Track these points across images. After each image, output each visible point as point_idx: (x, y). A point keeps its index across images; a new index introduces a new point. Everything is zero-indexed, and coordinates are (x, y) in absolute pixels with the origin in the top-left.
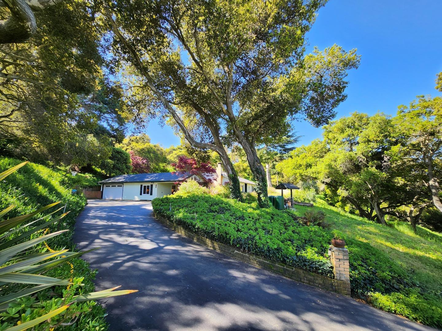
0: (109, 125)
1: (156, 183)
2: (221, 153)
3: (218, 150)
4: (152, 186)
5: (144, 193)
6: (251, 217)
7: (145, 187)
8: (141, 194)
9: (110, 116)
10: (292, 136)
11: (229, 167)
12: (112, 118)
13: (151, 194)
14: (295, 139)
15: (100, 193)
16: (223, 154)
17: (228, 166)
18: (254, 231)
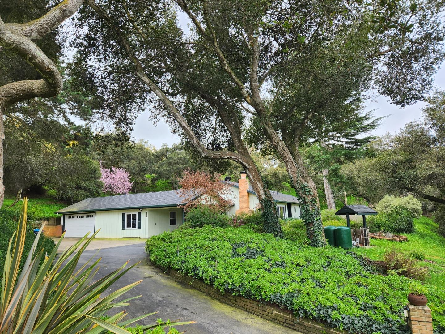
0: (67, 120)
1: (147, 210)
2: (245, 164)
3: (241, 159)
4: (140, 214)
5: (129, 226)
6: (296, 263)
7: (129, 216)
8: (123, 228)
9: (67, 107)
10: (366, 119)
11: (259, 184)
12: (70, 109)
13: (139, 228)
14: (372, 123)
15: (59, 228)
16: (249, 165)
17: (257, 182)
18: (300, 283)
